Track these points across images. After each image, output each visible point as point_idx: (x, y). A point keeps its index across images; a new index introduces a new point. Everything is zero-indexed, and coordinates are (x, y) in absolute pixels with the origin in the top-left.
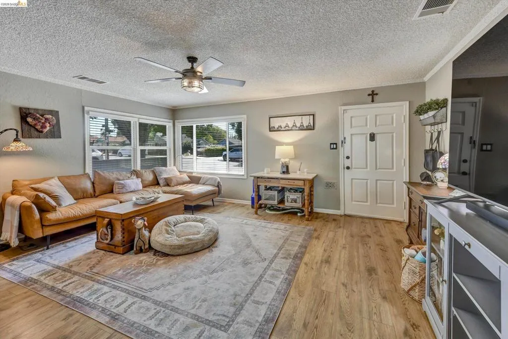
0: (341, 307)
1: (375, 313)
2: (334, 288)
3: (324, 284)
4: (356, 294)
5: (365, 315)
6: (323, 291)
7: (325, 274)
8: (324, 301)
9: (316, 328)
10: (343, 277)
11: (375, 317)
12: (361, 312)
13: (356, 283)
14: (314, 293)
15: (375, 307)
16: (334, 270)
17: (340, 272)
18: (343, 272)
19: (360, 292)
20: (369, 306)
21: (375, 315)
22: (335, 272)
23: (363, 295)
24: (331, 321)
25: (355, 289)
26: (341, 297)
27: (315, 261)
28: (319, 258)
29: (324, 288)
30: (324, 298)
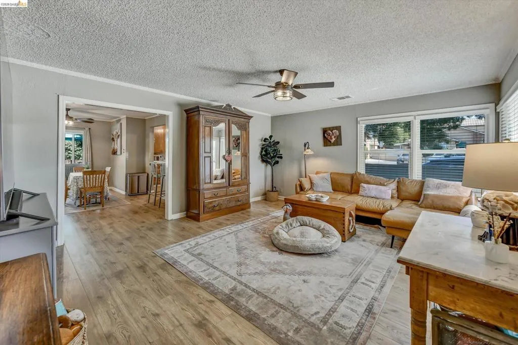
0: (144, 297)
1: (114, 314)
2: (161, 305)
3: (174, 300)
4: (140, 317)
5: (123, 308)
6: (167, 294)
7: (183, 309)
8: (158, 290)
9: (149, 277)
10: (164, 321)
11: (113, 311)
12: (127, 306)
13: (147, 328)
14: (171, 289)
15: (116, 319)
16: (182, 322)
17: (174, 325)
18: (172, 328)
19: (137, 321)
20: (123, 316)
21: (113, 312)
22: (178, 321)
23: (132, 320)
24: (143, 286)
25: (144, 320)
26: (150, 303)
27: (211, 313)
28: (213, 319)
29: (169, 297)
30: (161, 292)
